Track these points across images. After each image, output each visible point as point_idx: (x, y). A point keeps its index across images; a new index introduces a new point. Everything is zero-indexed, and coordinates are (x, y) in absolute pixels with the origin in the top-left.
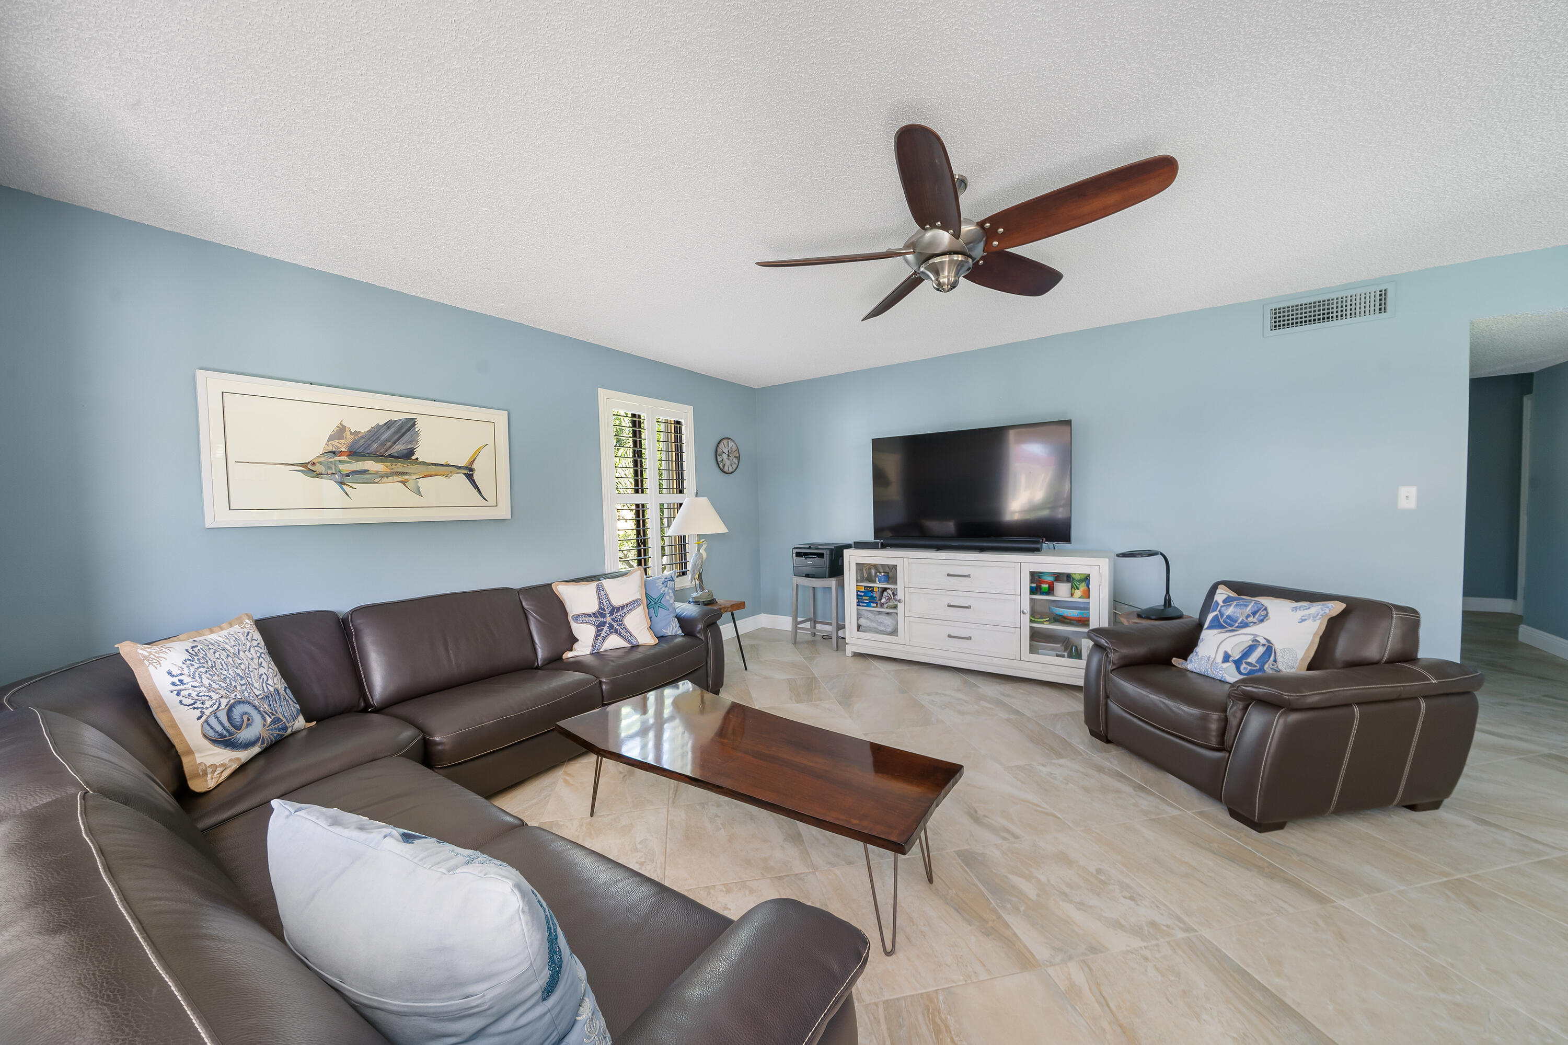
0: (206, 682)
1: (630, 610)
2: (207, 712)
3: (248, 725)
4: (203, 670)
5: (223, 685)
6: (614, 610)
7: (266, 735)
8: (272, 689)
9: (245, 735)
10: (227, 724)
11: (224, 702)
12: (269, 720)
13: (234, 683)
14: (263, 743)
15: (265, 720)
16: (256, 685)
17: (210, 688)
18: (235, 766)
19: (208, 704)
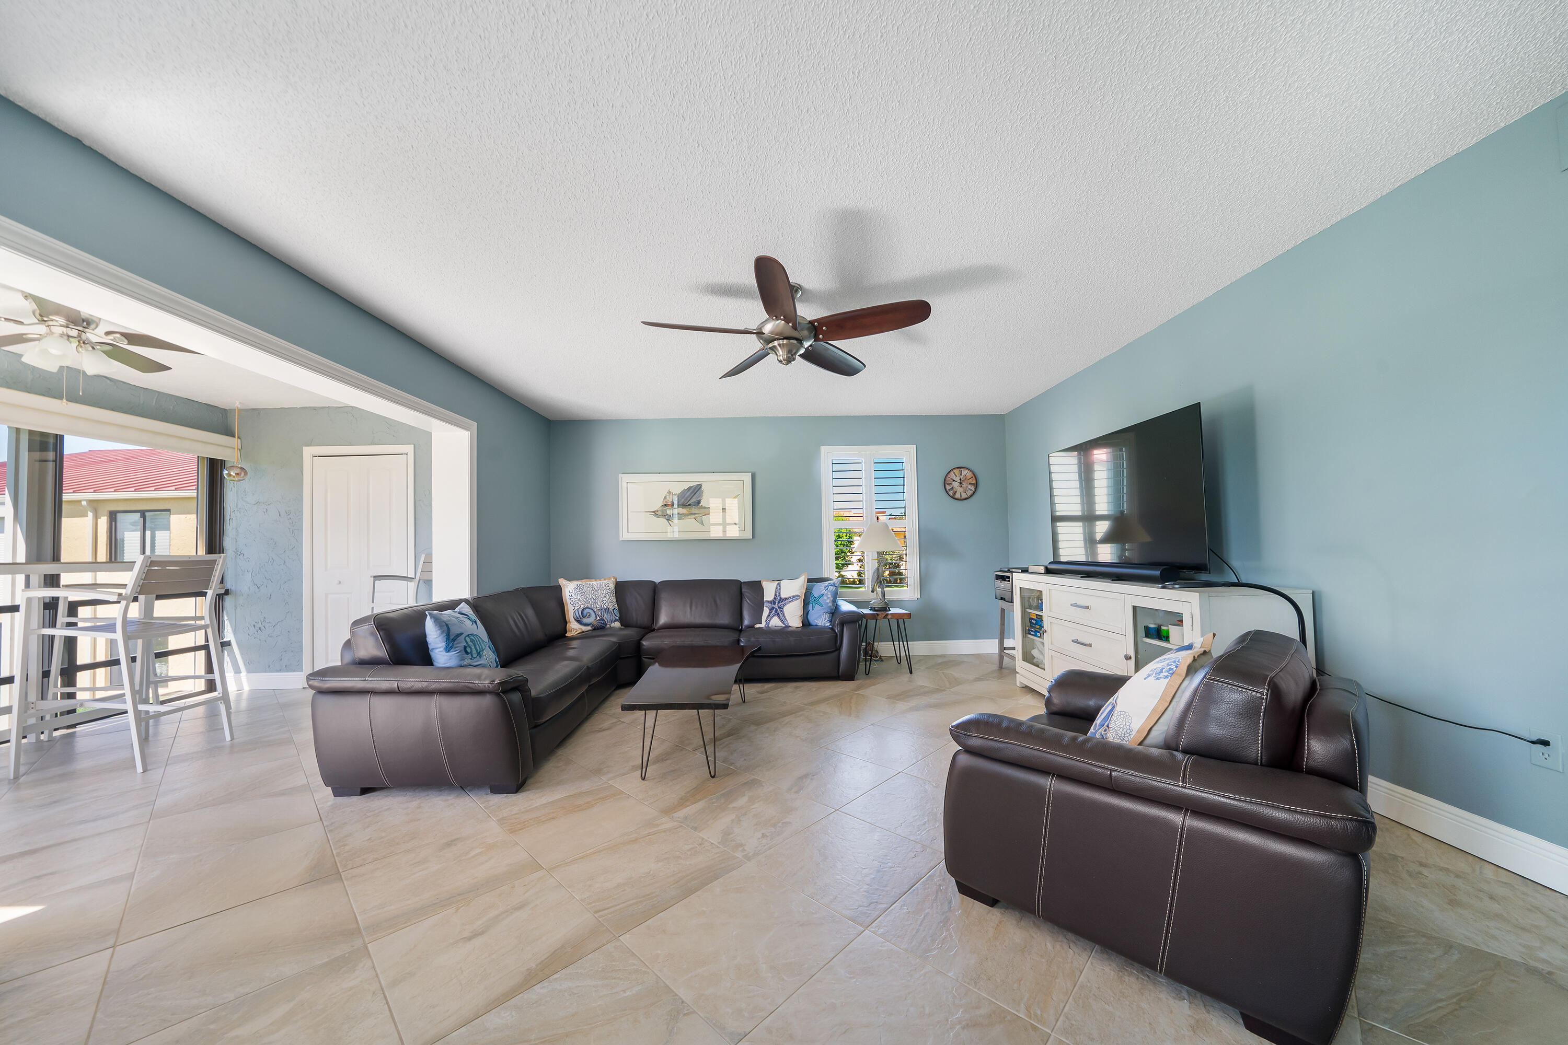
0: (579, 597)
1: (790, 601)
2: (576, 608)
3: (588, 617)
4: (579, 593)
5: (585, 600)
6: (782, 600)
7: (595, 623)
8: (605, 607)
9: (586, 620)
10: (580, 614)
11: (582, 606)
12: (598, 618)
13: (589, 600)
14: (593, 626)
15: (596, 618)
16: (599, 603)
17: (579, 600)
18: (580, 631)
19: (577, 605)
